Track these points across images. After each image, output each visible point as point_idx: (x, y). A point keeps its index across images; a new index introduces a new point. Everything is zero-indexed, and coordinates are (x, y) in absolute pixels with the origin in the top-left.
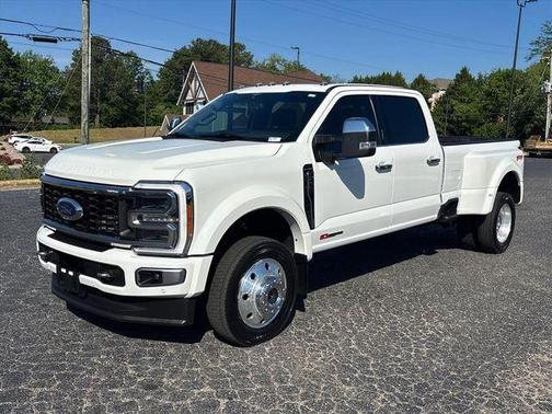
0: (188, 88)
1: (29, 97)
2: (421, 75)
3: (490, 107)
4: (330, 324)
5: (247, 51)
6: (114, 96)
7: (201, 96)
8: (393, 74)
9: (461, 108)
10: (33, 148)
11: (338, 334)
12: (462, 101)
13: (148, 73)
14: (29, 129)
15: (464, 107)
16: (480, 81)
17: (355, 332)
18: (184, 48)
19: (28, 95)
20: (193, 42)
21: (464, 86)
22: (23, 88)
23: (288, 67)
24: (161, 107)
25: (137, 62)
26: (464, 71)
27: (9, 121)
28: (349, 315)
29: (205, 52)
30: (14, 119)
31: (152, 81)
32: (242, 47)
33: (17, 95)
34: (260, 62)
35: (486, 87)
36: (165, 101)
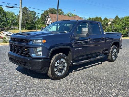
0: (47, 20)
1: (8, 22)
2: (106, 18)
3: (124, 26)
4: (83, 90)
5: (62, 11)
6: (29, 22)
7: (51, 22)
8: (99, 17)
9: (116, 26)
10: (9, 34)
11: (86, 94)
12: (116, 24)
13: (38, 16)
14: (8, 30)
15: (117, 26)
16: (121, 19)
17: (91, 94)
18: (47, 10)
19: (8, 21)
20: (49, 9)
21: (117, 20)
22: (7, 20)
23: (73, 15)
24: (41, 25)
25: (35, 14)
26: (117, 16)
27: (3, 28)
28: (89, 87)
29: (52, 11)
30: (5, 27)
31: (39, 18)
32: (61, 10)
33: (5, 21)
34: (66, 14)
35: (123, 20)
36: (42, 23)
